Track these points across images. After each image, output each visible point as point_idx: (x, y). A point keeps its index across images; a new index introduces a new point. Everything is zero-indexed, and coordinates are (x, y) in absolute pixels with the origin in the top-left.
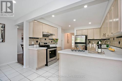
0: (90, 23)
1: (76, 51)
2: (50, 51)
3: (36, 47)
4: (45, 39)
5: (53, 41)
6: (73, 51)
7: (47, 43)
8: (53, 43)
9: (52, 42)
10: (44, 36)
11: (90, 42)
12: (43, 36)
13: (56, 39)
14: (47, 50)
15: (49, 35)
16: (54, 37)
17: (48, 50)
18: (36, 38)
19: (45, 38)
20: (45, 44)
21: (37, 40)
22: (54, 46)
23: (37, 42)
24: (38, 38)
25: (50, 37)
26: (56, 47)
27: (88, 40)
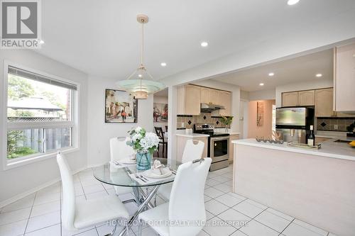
0: (319, 75)
1: (265, 141)
2: (215, 142)
3: (189, 134)
4: (205, 118)
5: (220, 122)
6: (259, 141)
7: (207, 126)
8: (219, 125)
9: (217, 123)
10: (203, 111)
11: (323, 125)
12: (201, 112)
13: (227, 117)
14: (209, 139)
15: (213, 110)
16: (222, 113)
17: (212, 139)
18: (188, 116)
19: (205, 114)
20: (204, 126)
21: (190, 119)
22: (223, 131)
23: (190, 123)
24: (191, 116)
25: (215, 114)
26: (228, 135)
27: (318, 118)
